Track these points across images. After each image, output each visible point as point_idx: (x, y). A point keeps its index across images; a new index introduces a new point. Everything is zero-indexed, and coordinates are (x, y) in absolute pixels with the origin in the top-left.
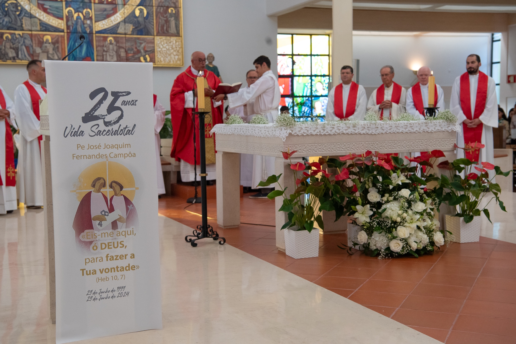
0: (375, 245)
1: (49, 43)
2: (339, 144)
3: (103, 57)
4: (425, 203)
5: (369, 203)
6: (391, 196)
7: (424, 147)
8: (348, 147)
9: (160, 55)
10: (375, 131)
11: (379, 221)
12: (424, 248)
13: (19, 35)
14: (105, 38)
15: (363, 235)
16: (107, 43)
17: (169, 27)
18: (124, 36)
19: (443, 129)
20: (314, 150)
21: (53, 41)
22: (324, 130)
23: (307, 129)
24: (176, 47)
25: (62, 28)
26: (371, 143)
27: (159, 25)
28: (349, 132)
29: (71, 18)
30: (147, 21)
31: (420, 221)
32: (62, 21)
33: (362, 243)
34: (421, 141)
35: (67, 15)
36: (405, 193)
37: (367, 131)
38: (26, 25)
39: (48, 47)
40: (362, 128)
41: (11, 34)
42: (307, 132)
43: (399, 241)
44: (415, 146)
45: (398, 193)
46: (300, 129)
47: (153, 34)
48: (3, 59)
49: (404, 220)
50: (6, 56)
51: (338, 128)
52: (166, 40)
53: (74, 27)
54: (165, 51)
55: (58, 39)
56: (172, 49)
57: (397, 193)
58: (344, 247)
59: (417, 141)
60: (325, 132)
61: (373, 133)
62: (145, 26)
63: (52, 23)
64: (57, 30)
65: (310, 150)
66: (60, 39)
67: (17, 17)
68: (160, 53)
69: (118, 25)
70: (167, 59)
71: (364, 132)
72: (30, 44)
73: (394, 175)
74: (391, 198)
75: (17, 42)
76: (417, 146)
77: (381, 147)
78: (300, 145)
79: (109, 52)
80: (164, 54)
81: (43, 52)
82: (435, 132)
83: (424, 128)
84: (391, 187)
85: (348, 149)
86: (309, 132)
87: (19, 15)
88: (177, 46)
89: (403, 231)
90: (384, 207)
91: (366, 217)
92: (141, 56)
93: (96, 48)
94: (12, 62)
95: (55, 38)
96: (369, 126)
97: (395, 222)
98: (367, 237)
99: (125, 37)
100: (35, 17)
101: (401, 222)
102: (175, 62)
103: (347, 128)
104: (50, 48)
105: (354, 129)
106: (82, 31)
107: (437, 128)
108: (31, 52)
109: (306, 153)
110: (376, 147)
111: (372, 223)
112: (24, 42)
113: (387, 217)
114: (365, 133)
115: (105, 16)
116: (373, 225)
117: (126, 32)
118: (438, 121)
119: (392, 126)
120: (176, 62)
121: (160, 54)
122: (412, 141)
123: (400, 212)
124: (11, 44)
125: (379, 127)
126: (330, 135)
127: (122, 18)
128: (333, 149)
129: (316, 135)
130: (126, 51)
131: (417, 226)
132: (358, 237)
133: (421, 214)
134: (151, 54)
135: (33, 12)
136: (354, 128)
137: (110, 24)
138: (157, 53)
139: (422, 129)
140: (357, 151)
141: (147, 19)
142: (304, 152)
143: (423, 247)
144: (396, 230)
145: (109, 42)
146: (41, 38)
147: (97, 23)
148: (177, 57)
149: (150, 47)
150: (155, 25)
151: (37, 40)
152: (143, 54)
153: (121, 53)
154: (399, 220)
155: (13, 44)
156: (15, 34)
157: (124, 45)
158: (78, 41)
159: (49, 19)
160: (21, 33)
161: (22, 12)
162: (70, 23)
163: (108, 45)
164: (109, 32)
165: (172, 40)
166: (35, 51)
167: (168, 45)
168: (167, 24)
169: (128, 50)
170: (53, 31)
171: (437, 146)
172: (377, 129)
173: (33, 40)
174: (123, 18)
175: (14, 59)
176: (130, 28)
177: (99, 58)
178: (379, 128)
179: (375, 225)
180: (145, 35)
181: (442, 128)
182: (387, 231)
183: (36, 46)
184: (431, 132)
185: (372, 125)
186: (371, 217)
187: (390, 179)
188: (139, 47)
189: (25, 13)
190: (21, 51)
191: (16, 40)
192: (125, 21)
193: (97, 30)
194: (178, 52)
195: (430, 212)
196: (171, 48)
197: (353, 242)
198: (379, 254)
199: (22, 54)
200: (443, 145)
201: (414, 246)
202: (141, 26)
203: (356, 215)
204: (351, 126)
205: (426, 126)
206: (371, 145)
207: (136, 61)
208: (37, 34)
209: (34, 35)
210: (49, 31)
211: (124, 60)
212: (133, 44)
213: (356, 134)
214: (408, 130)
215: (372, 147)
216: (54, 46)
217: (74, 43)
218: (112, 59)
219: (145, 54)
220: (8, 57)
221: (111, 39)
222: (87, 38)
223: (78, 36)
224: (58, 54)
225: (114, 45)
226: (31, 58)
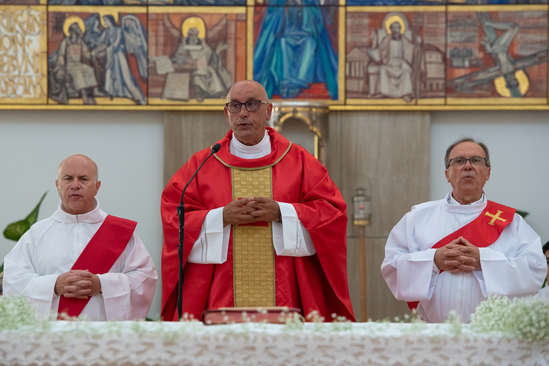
1: (199, 43)
3: (367, 82)
13: (110, 18)
14: (378, 20)
16: (382, 34)
18: (442, 8)
21: (211, 34)
39: (194, 55)
41: (85, 17)
48: (57, 95)
50: (68, 85)
55: (226, 26)
66: (232, 29)
72: (141, 47)
75: (104, 42)
79: (386, 65)
81: (178, 71)
92: (497, 76)
93: (346, 53)
94: (85, 104)
95: (217, 25)
99: (446, 13)
104: (200, 56)
108: (143, 72)
112: (123, 41)
124: (85, 48)
130: (445, 60)
134: (536, 67)
145: (389, 32)
146: (174, 26)
149: (536, 42)
151: (161, 33)
152: (507, 67)
153: (428, 66)
155: (91, 49)
156: (97, 16)
157: (440, 41)
158: (287, 31)
160: (114, 11)
163: (386, 41)
166: (155, 68)
169: (453, 56)
170: (212, 1)
173: (151, 33)
175: (90, 93)
177: (355, 85)
180: (517, 3)
183: (157, 54)
188: (492, 45)
190: (113, 70)
191: (99, 35)
199: (114, 80)
207: (477, 92)
208: (163, 14)
209: (154, 17)
210: (200, 5)
211: (438, 90)
212: (473, 34)
216: (214, 49)
217: (277, 40)
218: (397, 86)
219: (511, 68)
220: (74, 88)
221: (397, 23)
222: (316, 21)
223: (291, 15)
224: (224, 74)
225: (405, 41)
226: (141, 91)
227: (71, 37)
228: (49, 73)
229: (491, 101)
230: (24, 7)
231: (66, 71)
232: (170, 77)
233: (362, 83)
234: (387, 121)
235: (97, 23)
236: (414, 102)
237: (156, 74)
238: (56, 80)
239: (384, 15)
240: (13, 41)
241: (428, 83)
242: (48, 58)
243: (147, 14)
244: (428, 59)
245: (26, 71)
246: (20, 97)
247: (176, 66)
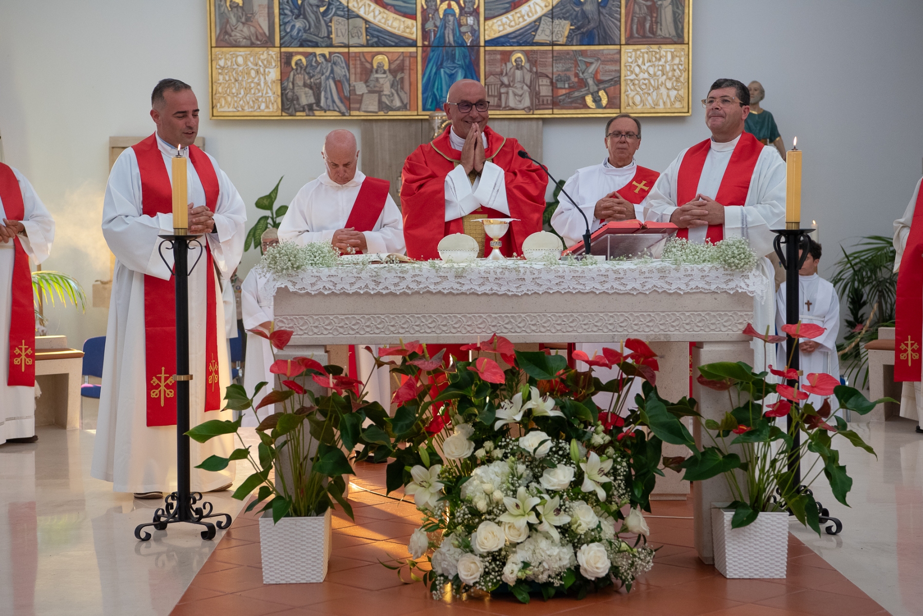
1: (385, 72)
2: (418, 317)
3: (500, 99)
6: (495, 445)
8: (444, 326)
9: (631, 90)
13: (323, 56)
14: (506, 56)
16: (509, 66)
17: (657, 23)
18: (550, 48)
19: (713, 287)
20: (353, 330)
21: (393, 66)
22: (378, 283)
23: (332, 279)
24: (674, 70)
25: (414, 37)
26: (507, 316)
27: (632, 20)
28: (444, 289)
29: (433, 15)
30: (604, 11)
32: (414, 22)
34: (650, 315)
35: (425, 7)
36: (534, 441)
37: (495, 288)
38: (337, 36)
39: (381, 81)
40: (482, 280)
41: (306, 55)
42: (331, 287)
43: (478, 557)
44: (632, 328)
45: (518, 441)
46: (314, 280)
47: (617, 41)
48: (288, 109)
51: (416, 278)
52: (647, 53)
53: (438, 36)
54: (644, 79)
55: (403, 61)
56: (663, 74)
59: (636, 314)
60: (381, 286)
61: (510, 293)
62: (600, 21)
63: (391, 27)
64: (401, 41)
65: (341, 330)
66: (407, 63)
67: (321, 17)
68: (634, 84)
69: (535, 25)
70: (649, 98)
71: (486, 288)
72: (345, 76)
74: (498, 453)
75: (319, 73)
76: (636, 328)
77: (534, 328)
78: (315, 317)
79: (512, 87)
80: (644, 87)
81: (370, 92)
82: (688, 293)
83: (655, 282)
84: (497, 425)
85: (445, 328)
86: (339, 287)
87: (325, 14)
88: (675, 67)
92: (587, 94)
93: (485, 79)
94: (307, 115)
95: (396, 60)
96: (501, 276)
99: (553, 50)
100: (358, 16)
101: (490, 513)
102: (669, 105)
103: (439, 280)
104: (385, 81)
105: (458, 283)
106: (454, 41)
107: (693, 285)
108: (347, 93)
109: (331, 336)
110: (519, 327)
112: (332, 71)
114: (490, 292)
115: (507, 5)
117: (554, 39)
119: (563, 277)
120: (672, 104)
121: (632, 87)
122: (622, 315)
124: (307, 77)
125: (529, 277)
126: (392, 294)
127: (546, 6)
128: (403, 328)
129: (356, 294)
130: (552, 83)
131: (530, 524)
134: (612, 89)
135: (354, 7)
136: (459, 280)
137: (520, 23)
138: (627, 84)
139: (649, 286)
141: (604, 7)
142: (325, 332)
144: (476, 530)
145: (514, 64)
146: (367, 62)
147: (489, 23)
148: (673, 93)
149: (612, 71)
150: (623, 20)
151: (358, 66)
152: (593, 88)
153: (541, 87)
155: (310, 78)
156: (314, 55)
157: (548, 71)
158: (444, 64)
159: (387, 20)
160: (326, 51)
161: (331, 7)
162: (430, 26)
163: (512, 70)
164: (515, 40)
165: (663, 53)
166: (354, 90)
167: (654, 66)
168: (652, 17)
169: (557, 80)
170: (393, 44)
172: (521, 282)
173: (351, 66)
174: (550, 7)
175: (310, 108)
176: (564, 27)
178: (528, 281)
180: (599, 44)
181: (708, 283)
183: (355, 81)
184: (675, 293)
185: (507, 272)
188: (583, 73)
189: (338, 9)
190: (326, 92)
191: (316, 68)
192: (552, 14)
193: (487, 38)
194: (678, 80)
196: (660, 73)
199: (327, 99)
200: (713, 327)
201: (515, 572)
202: (589, 22)
203: (410, 487)
204: (450, 276)
205: (663, 277)
206: (507, 321)
207: (574, 105)
208: (359, 53)
209: (353, 55)
210: (385, 46)
211: (548, 104)
212: (570, 65)
213: (463, 293)
214: (609, 286)
215: (509, 326)
216: (395, 77)
217: (438, 70)
218: (520, 102)
219: (596, 89)
220: (299, 104)
221: (519, 58)
222: (465, 57)
223: (447, 53)
224: (402, 94)
225: (525, 71)
226: (345, 107)
227: (297, 69)
228: (282, 94)
229: (583, 111)
230: (265, 49)
231: (294, 93)
232: (365, 96)
233: (496, 99)
234: (514, 125)
235: (314, 59)
236: (531, 112)
237: (356, 95)
238: (287, 99)
239: (511, 53)
240: (257, 72)
241: (541, 100)
242: (282, 84)
243: (349, 53)
244: (540, 83)
245: (267, 93)
246: (263, 111)
247: (369, 89)
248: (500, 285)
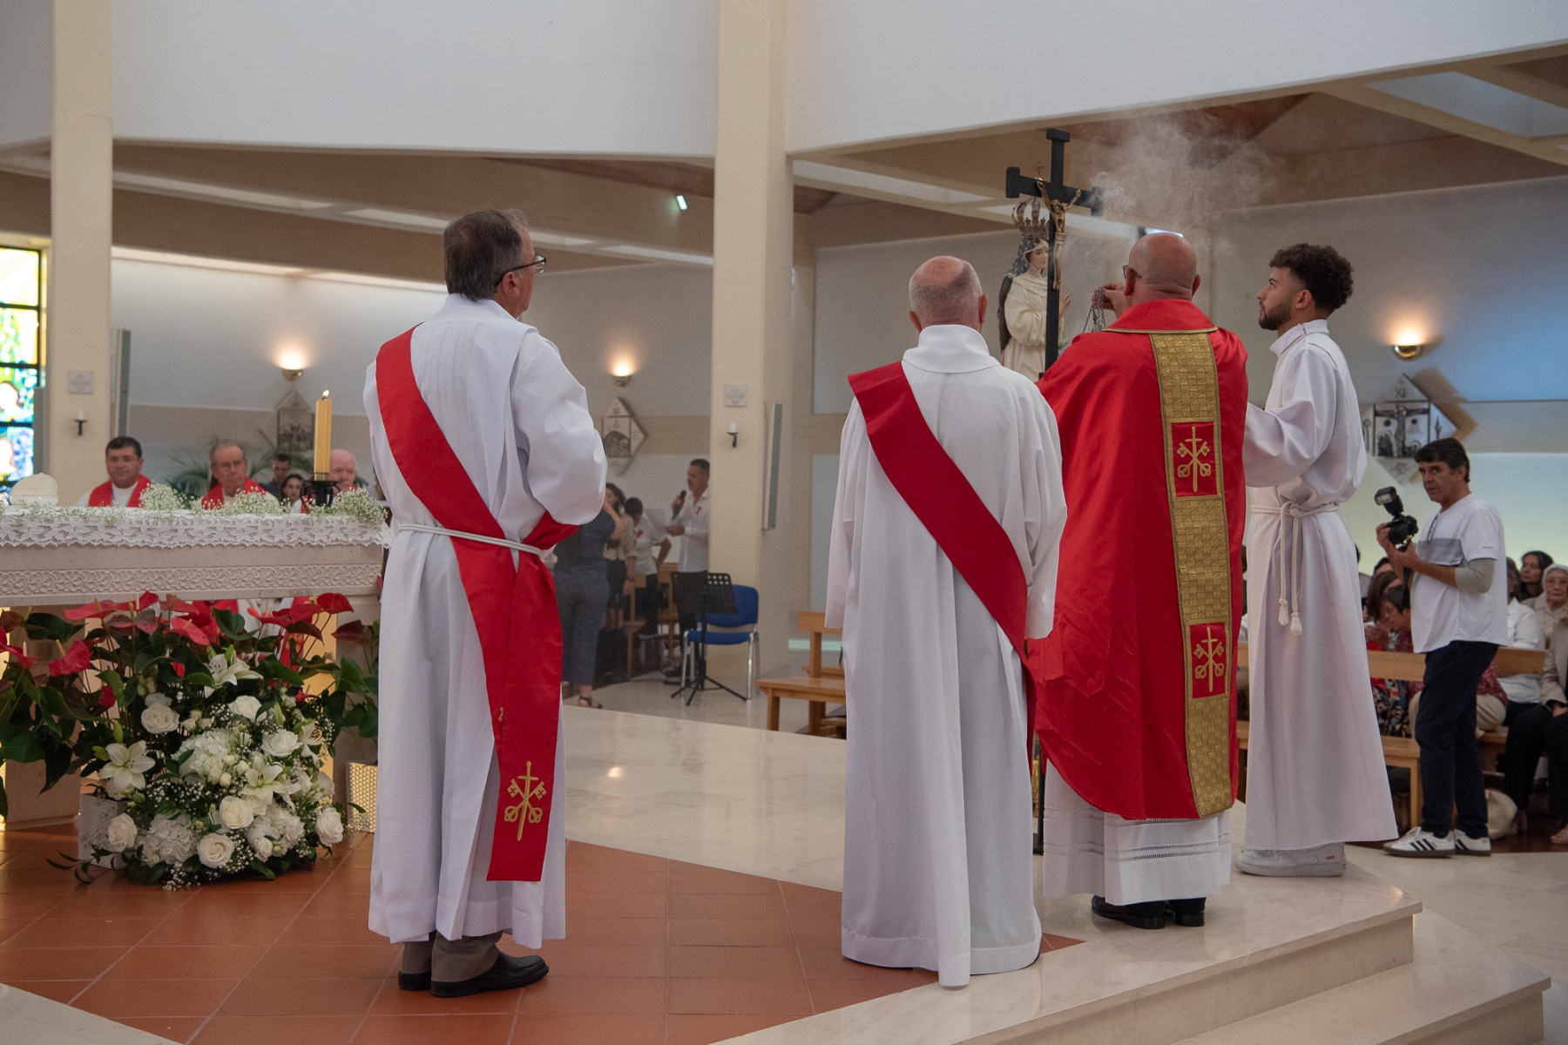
0: (158, 852)
2: (62, 574)
4: (298, 732)
5: (146, 735)
6: (206, 715)
7: (299, 584)
8: (90, 583)
10: (170, 540)
11: (172, 784)
12: (292, 853)
15: (124, 826)
19: (350, 540)
22: (20, 534)
26: (157, 572)
28: (94, 541)
31: (282, 782)
33: (121, 850)
34: (293, 569)
36: (246, 706)
37: (147, 540)
40: (133, 531)
43: (225, 837)
44: (277, 583)
45: (227, 707)
49: (239, 779)
51: (64, 528)
57: (223, 707)
58: (69, 863)
59: (281, 568)
60: (23, 538)
61: (163, 546)
71: (137, 541)
73: (217, 659)
74: (207, 722)
76: (281, 582)
77: (183, 584)
82: (329, 546)
83: (300, 534)
84: (208, 691)
85: (91, 586)
89: (237, 809)
90: (186, 746)
91: (134, 775)
96: (154, 527)
97: (216, 788)
98: (135, 830)
101: (231, 786)
103: (88, 530)
105: (106, 534)
107: (333, 537)
110: (169, 584)
111: (151, 790)
113: (194, 774)
114: (141, 545)
116: (154, 797)
118: (337, 517)
119: (215, 528)
122: (268, 569)
123: (231, 759)
125: (181, 528)
126: (36, 547)
128: (45, 587)
131: (275, 795)
132: (111, 832)
133: (287, 762)
136: (109, 531)
139: (294, 538)
140: (116, 593)
143: (288, 849)
144: (218, 808)
154: (226, 779)
171: (335, 583)
172: (173, 534)
178: (181, 532)
179: (158, 796)
181: (346, 535)
182: (193, 811)
184: (318, 545)
185: (159, 523)
186: (148, 775)
187: (207, 671)
195: (311, 757)
197: (93, 846)
198: (168, 876)
200: (348, 581)
201: (265, 848)
203: (107, 771)
204: (101, 525)
205: (307, 529)
206: (157, 577)
213: (113, 546)
214: (259, 539)
215: (158, 583)
248: (152, 537)
